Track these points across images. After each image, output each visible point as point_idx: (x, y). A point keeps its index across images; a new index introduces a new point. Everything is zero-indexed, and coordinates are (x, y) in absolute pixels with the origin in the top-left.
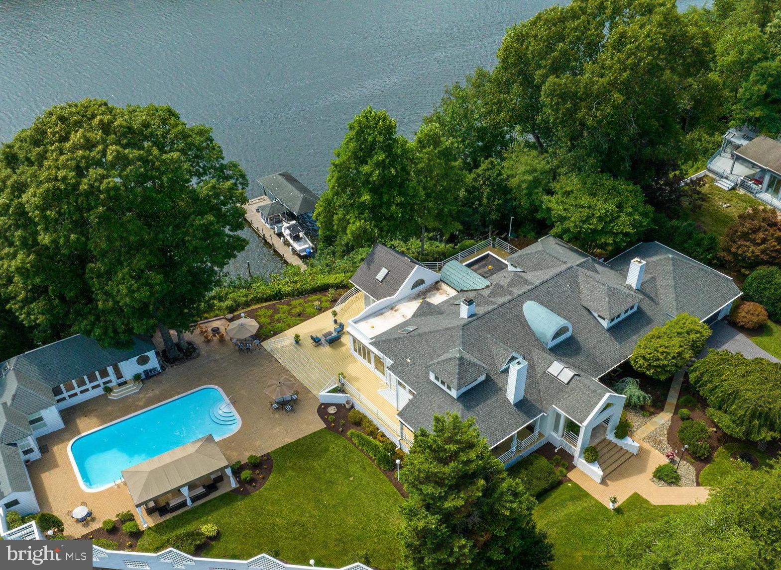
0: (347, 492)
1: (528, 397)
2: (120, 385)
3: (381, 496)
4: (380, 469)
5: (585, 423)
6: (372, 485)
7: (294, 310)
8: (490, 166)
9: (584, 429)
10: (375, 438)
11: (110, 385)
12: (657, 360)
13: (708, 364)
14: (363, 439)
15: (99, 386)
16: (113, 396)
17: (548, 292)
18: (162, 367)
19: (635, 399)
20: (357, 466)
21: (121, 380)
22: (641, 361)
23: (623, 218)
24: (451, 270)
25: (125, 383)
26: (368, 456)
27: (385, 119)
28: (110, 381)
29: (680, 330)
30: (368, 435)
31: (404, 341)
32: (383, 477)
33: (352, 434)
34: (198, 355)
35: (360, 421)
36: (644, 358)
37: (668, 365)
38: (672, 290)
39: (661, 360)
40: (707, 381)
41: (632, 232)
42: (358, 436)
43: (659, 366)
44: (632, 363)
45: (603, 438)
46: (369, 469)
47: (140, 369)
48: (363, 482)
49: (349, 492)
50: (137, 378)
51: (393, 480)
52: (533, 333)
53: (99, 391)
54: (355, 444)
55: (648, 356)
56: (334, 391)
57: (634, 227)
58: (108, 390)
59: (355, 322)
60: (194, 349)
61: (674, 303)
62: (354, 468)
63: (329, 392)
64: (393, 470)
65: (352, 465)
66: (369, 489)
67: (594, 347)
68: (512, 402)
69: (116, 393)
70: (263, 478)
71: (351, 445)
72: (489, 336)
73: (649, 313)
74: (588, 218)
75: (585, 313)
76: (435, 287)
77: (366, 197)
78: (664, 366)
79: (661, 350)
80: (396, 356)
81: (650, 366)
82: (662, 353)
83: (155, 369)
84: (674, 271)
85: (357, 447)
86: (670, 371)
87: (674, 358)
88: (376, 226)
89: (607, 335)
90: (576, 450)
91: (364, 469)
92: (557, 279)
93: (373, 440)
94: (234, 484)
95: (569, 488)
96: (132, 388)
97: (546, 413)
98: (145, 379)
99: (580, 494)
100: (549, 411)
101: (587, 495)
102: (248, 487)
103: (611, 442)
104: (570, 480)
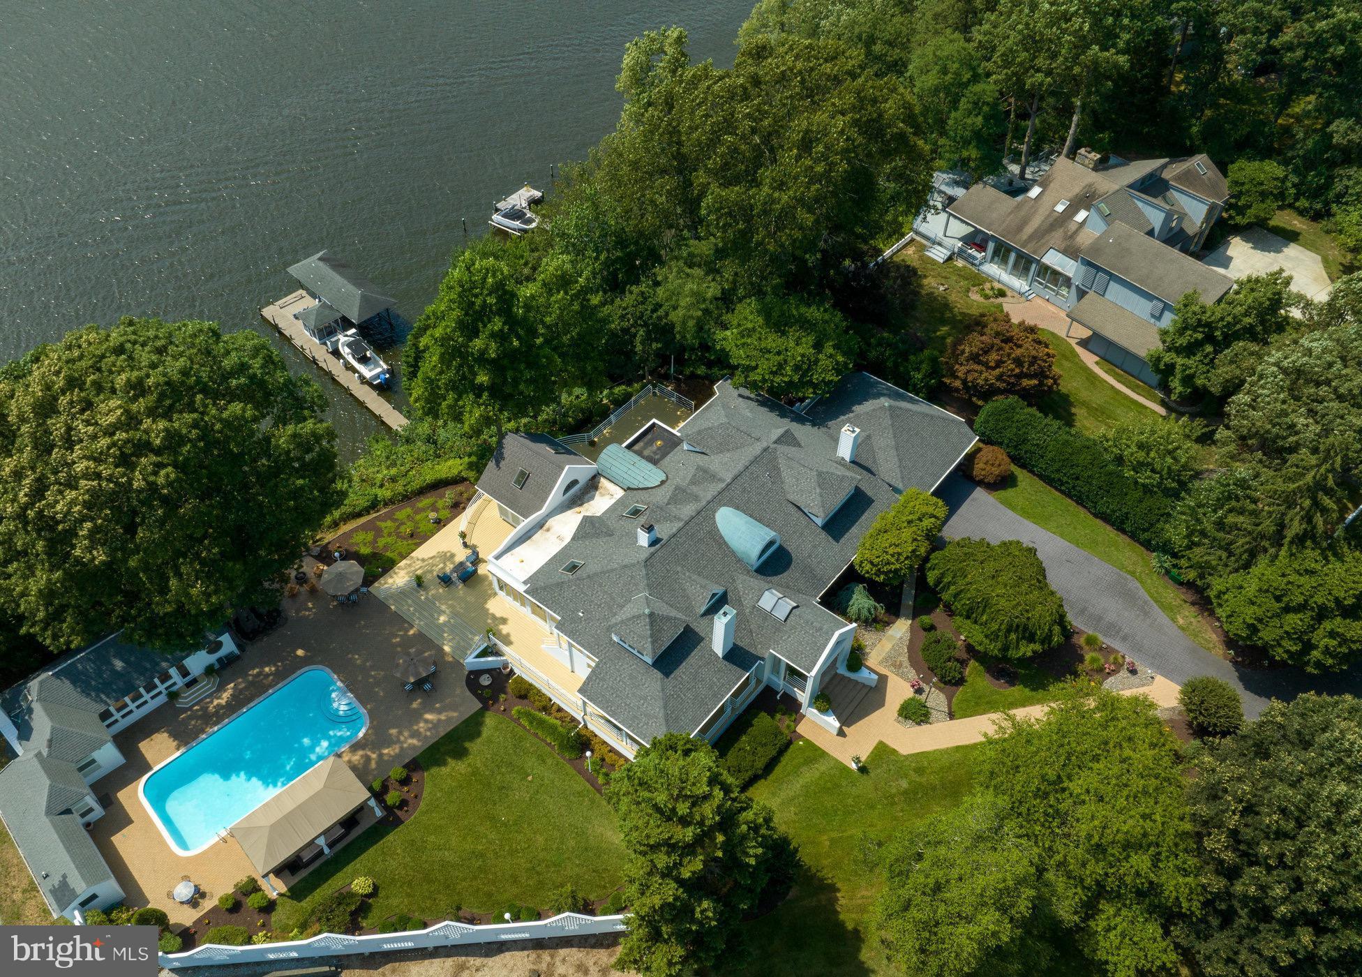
0: (527, 798)
1: (739, 643)
2: (189, 685)
3: (572, 797)
4: (564, 758)
5: (813, 673)
6: (558, 782)
7: (402, 529)
8: (640, 299)
9: (811, 677)
10: (550, 714)
11: (175, 688)
12: (888, 563)
13: (948, 560)
14: (534, 717)
15: (160, 693)
16: (182, 703)
17: (744, 490)
18: (239, 646)
19: (864, 612)
20: (534, 758)
21: (188, 679)
22: (868, 567)
23: (824, 361)
24: (611, 460)
25: (194, 682)
26: (545, 741)
28: (175, 684)
29: (910, 518)
30: (539, 710)
31: (569, 587)
32: (569, 768)
33: (519, 712)
35: (526, 692)
36: (872, 563)
37: (901, 567)
38: (893, 452)
39: (893, 562)
40: (950, 582)
41: (836, 379)
42: (527, 713)
43: (890, 571)
44: (857, 567)
45: (833, 674)
46: (549, 761)
47: (212, 658)
48: (546, 780)
49: (530, 799)
50: (209, 671)
51: (582, 772)
52: (733, 553)
53: (162, 699)
54: (524, 727)
55: (876, 561)
56: (484, 653)
57: (838, 372)
58: (174, 696)
59: (498, 557)
60: (278, 611)
61: (898, 470)
62: (531, 763)
63: (478, 656)
64: (580, 758)
65: (526, 758)
66: (555, 789)
67: (810, 556)
68: (720, 655)
69: (185, 697)
70: (416, 797)
71: (519, 730)
72: (679, 569)
73: (870, 493)
74: (781, 366)
75: (794, 510)
76: (592, 485)
77: (483, 378)
78: (896, 571)
79: (891, 551)
80: (563, 608)
81: (879, 573)
82: (893, 556)
83: (232, 653)
84: (892, 425)
85: (529, 731)
86: (903, 575)
87: (907, 558)
89: (823, 534)
90: (803, 697)
91: (544, 761)
92: (752, 468)
93: (547, 718)
94: (379, 813)
95: (800, 748)
96: (206, 686)
97: (763, 659)
98: (221, 671)
99: (815, 754)
100: (766, 656)
101: (823, 754)
102: (399, 813)
103: (843, 677)
104: (800, 737)
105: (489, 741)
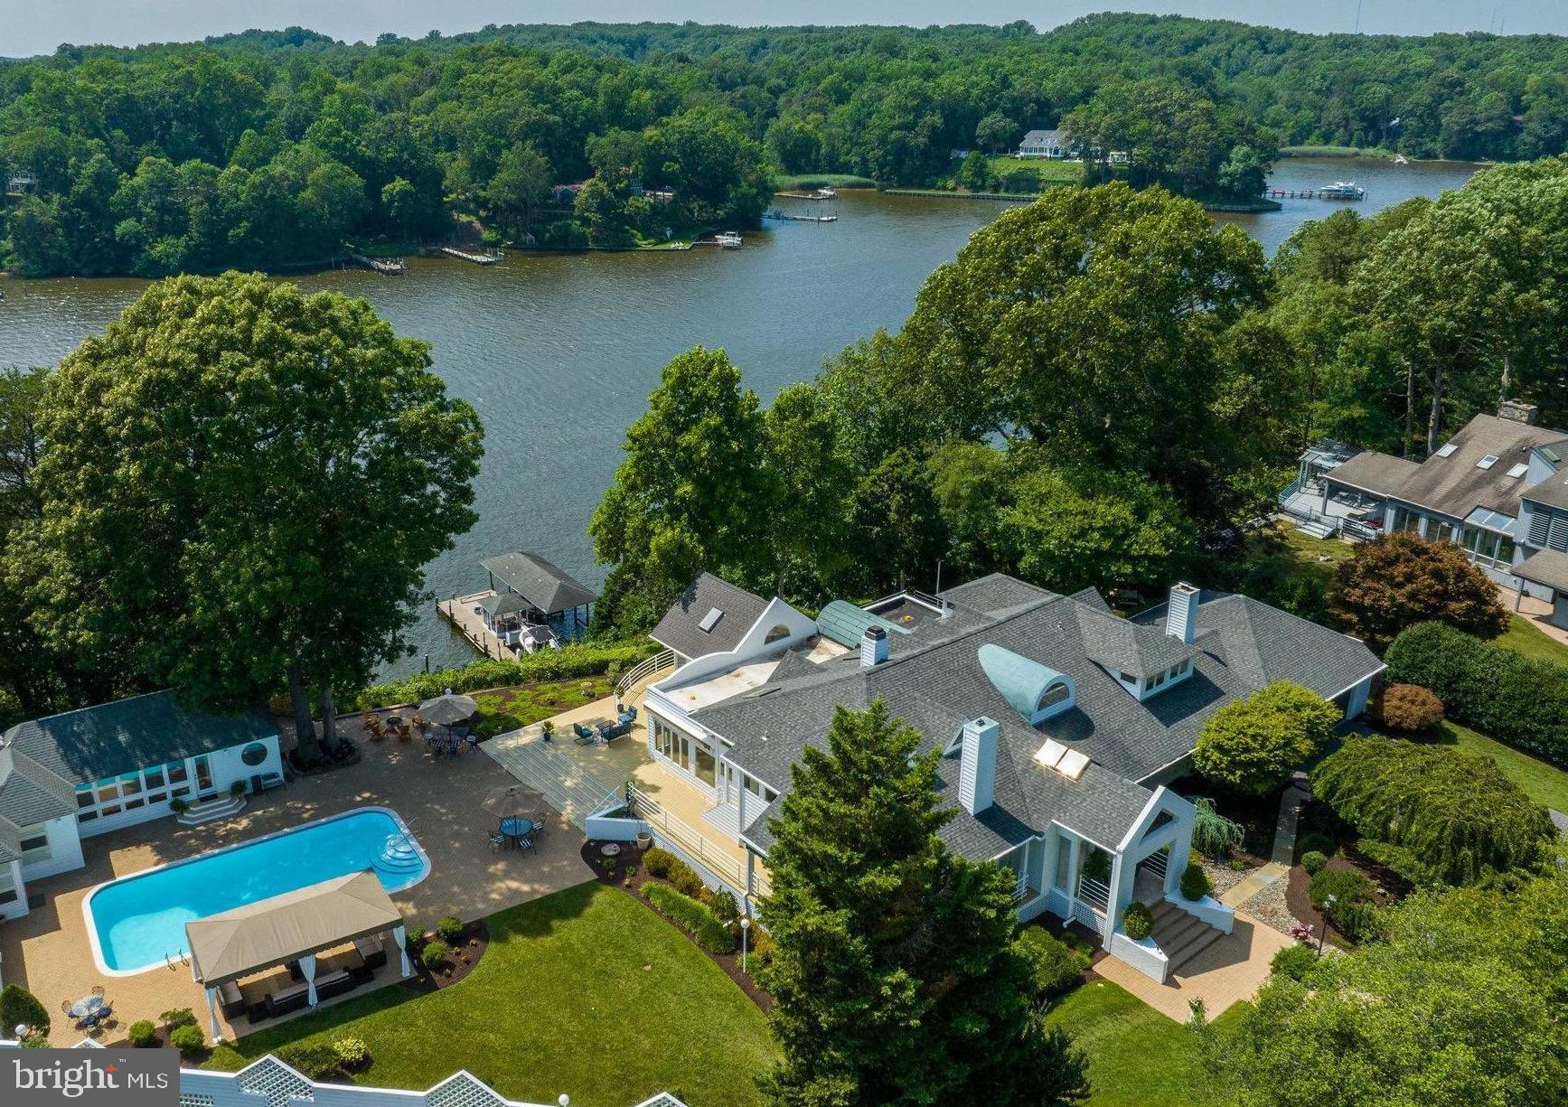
0: (637, 992)
1: (1000, 803)
2: (204, 800)
3: (708, 1000)
4: (706, 950)
5: (1122, 846)
6: (690, 979)
7: (542, 698)
8: (900, 460)
9: (1120, 857)
10: (696, 898)
11: (185, 798)
12: (1247, 750)
13: (1346, 758)
14: (671, 897)
15: (162, 797)
16: (187, 819)
17: (1024, 634)
18: (286, 776)
19: (1211, 831)
20: (660, 946)
21: (207, 791)
22: (1216, 756)
23: (1148, 531)
25: (214, 797)
26: (682, 928)
27: (722, 363)
28: (186, 791)
29: (1280, 703)
30: (682, 892)
31: (754, 707)
32: (713, 966)
33: (651, 889)
34: (358, 760)
35: (666, 868)
36: (1220, 748)
37: (1270, 762)
38: (1253, 651)
39: (1254, 750)
40: (1351, 790)
42: (663, 893)
43: (1251, 764)
44: (1198, 763)
45: (1158, 898)
46: (683, 952)
47: (246, 772)
48: (672, 974)
49: (642, 992)
50: (238, 788)
51: (733, 972)
52: (1001, 697)
53: (162, 809)
54: (654, 908)
55: (1227, 744)
56: (617, 813)
58: (179, 807)
59: (665, 690)
60: (352, 751)
61: (1261, 672)
62: (653, 950)
63: (607, 816)
64: (733, 953)
65: (649, 945)
66: (684, 986)
67: (1121, 730)
68: (971, 811)
69: (193, 813)
70: (468, 962)
71: (647, 911)
72: (917, 695)
73: (1218, 683)
75: (1097, 672)
76: (810, 642)
78: (1261, 763)
79: (1251, 731)
80: (739, 733)
81: (1234, 764)
82: (1254, 737)
83: (274, 776)
85: (660, 913)
86: (1273, 774)
87: (1277, 747)
88: (700, 542)
89: (1144, 711)
90: (1105, 920)
91: (674, 951)
92: (1037, 612)
93: (692, 900)
94: (407, 970)
95: (1099, 990)
96: (226, 806)
97: (1040, 834)
98: (252, 792)
99: (1124, 1003)
100: (1046, 828)
101: (1139, 1004)
102: (436, 977)
103: (1174, 908)
104: (1099, 978)
105: (598, 917)
